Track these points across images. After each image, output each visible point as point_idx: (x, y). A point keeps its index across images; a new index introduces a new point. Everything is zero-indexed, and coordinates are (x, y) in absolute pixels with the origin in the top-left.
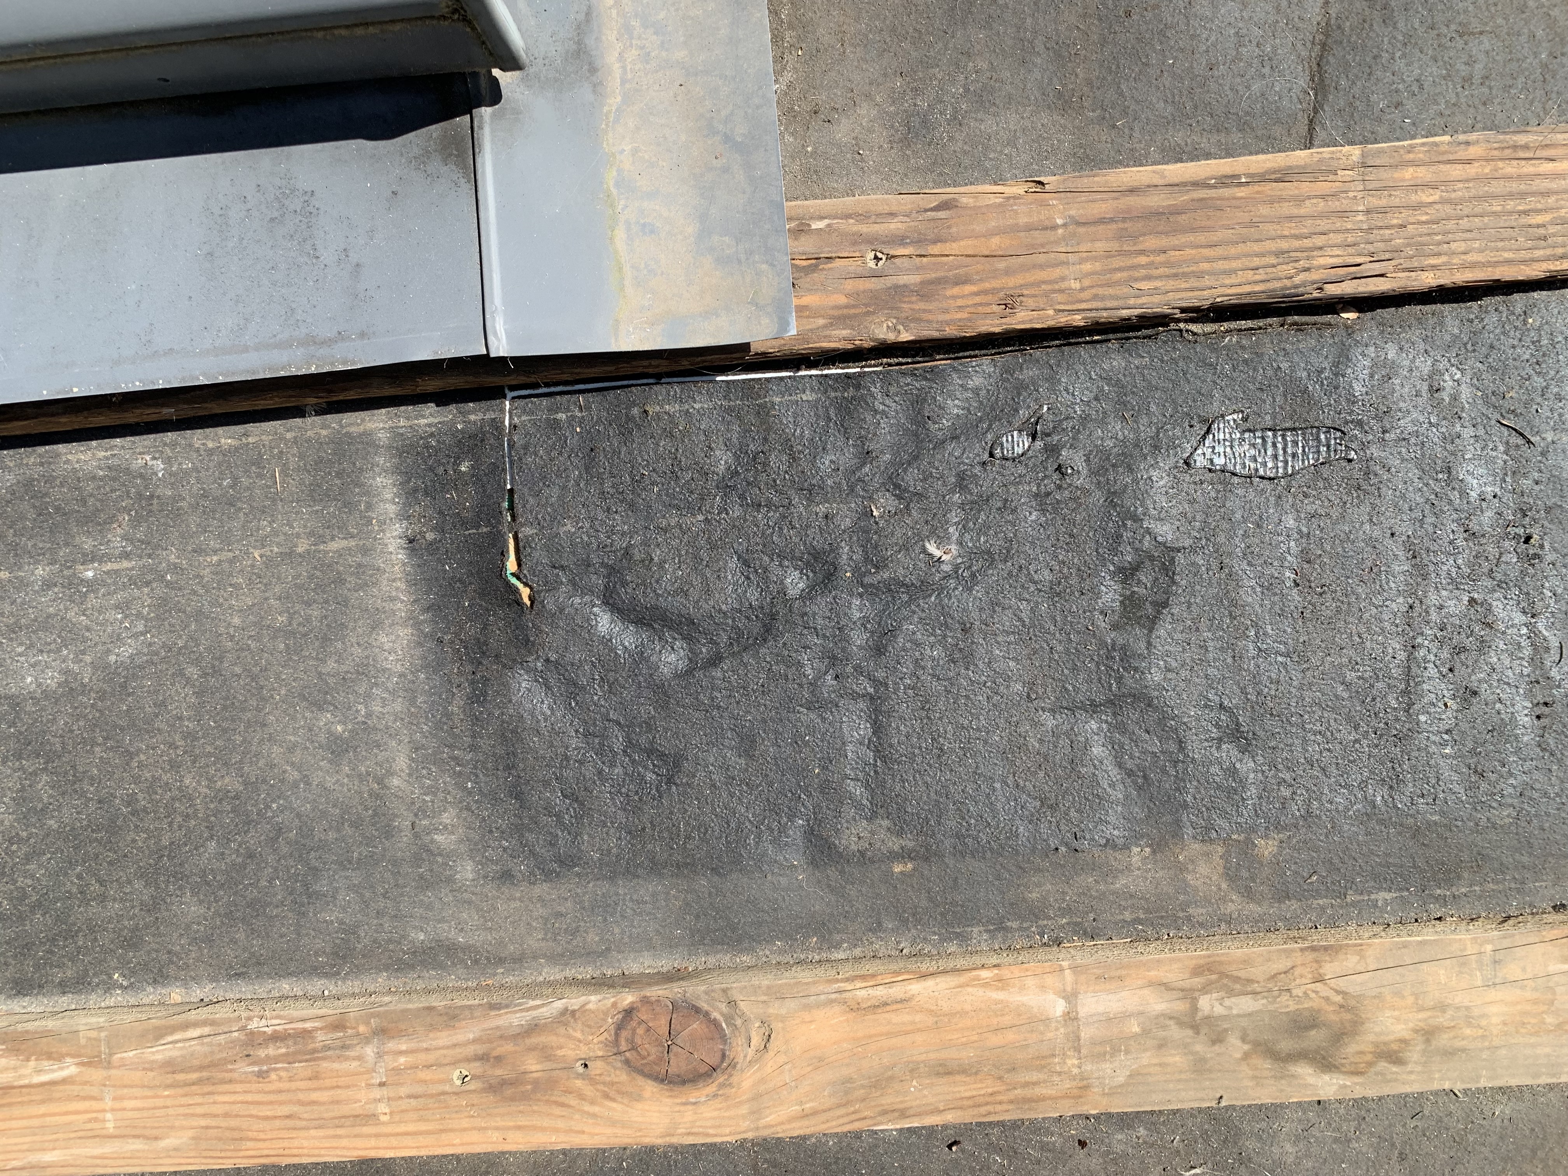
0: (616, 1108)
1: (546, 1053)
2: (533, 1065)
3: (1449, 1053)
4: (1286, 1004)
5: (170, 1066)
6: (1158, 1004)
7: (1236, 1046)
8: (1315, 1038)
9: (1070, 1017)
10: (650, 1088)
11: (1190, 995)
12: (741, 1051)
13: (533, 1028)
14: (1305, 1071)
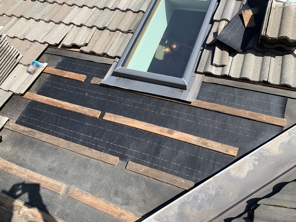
0: (166, 134)
1: (164, 130)
2: (163, 131)
3: (212, 147)
4: (204, 142)
5: (145, 125)
6: (197, 139)
7: (200, 143)
8: (205, 144)
9: (192, 138)
10: (168, 134)
11: (199, 139)
12: (174, 133)
13: (164, 129)
14: (204, 145)
